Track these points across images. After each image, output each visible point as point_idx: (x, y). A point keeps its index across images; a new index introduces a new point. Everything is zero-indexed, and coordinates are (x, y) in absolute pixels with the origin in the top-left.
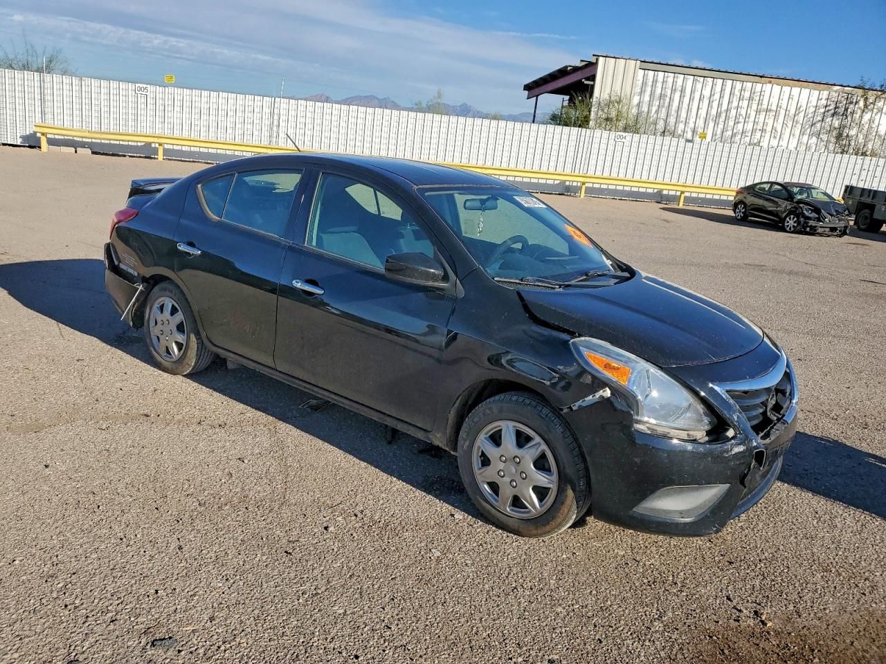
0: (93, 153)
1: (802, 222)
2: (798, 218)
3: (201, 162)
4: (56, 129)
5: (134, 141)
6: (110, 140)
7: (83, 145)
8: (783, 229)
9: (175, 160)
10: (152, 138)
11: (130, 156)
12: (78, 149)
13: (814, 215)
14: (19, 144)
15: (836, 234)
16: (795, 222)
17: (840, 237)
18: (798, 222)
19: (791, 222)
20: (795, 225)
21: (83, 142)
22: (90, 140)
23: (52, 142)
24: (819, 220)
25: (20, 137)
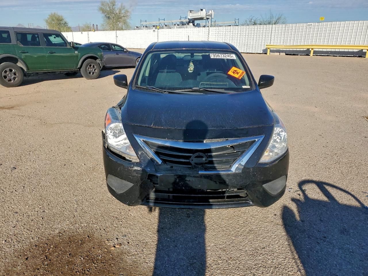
0: (286, 54)
3: (331, 56)
4: (275, 46)
5: (303, 48)
6: (293, 48)
7: (283, 51)
9: (319, 55)
10: (309, 46)
11: (300, 55)
12: (281, 53)
14: (261, 53)
21: (283, 50)
22: (286, 49)
23: (272, 51)
25: (262, 50)
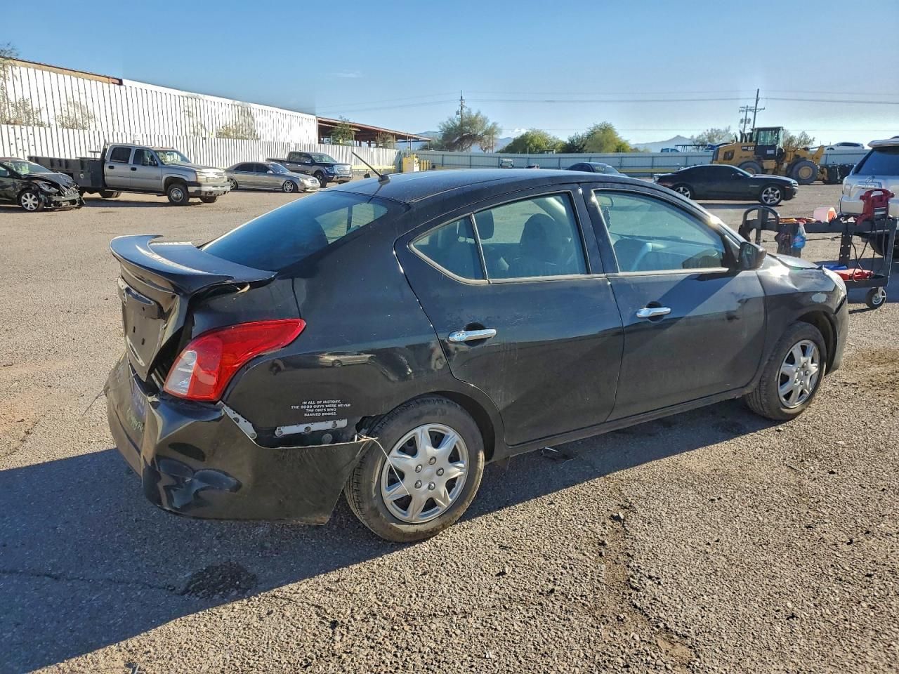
1: (43, 199)
2: (37, 196)
8: (23, 210)
13: (54, 190)
15: (76, 206)
16: (34, 200)
17: (79, 208)
18: (38, 198)
19: (30, 201)
20: (37, 202)
24: (59, 194)
